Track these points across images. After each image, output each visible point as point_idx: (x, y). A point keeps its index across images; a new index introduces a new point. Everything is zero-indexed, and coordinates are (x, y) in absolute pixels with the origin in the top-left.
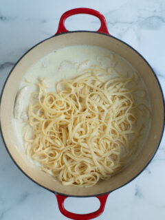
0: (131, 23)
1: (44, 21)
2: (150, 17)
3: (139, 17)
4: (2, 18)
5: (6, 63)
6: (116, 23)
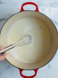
0: (47, 5)
1: (16, 4)
3: (50, 3)
4: (1, 3)
6: (42, 5)
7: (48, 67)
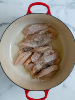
0: (63, 6)
1: (21, 4)
2: (71, 3)
4: (1, 2)
5: (3, 23)
6: (55, 5)
7: (63, 86)
